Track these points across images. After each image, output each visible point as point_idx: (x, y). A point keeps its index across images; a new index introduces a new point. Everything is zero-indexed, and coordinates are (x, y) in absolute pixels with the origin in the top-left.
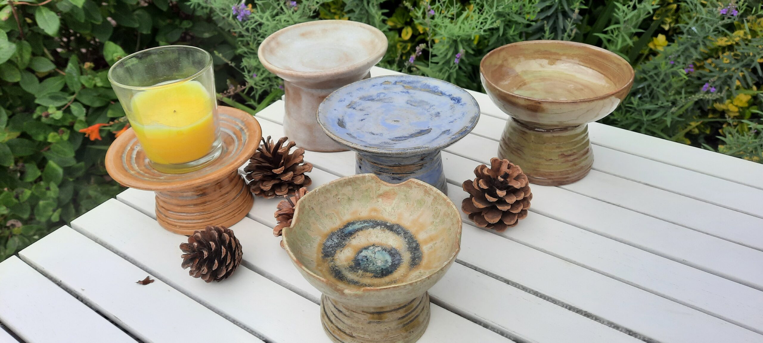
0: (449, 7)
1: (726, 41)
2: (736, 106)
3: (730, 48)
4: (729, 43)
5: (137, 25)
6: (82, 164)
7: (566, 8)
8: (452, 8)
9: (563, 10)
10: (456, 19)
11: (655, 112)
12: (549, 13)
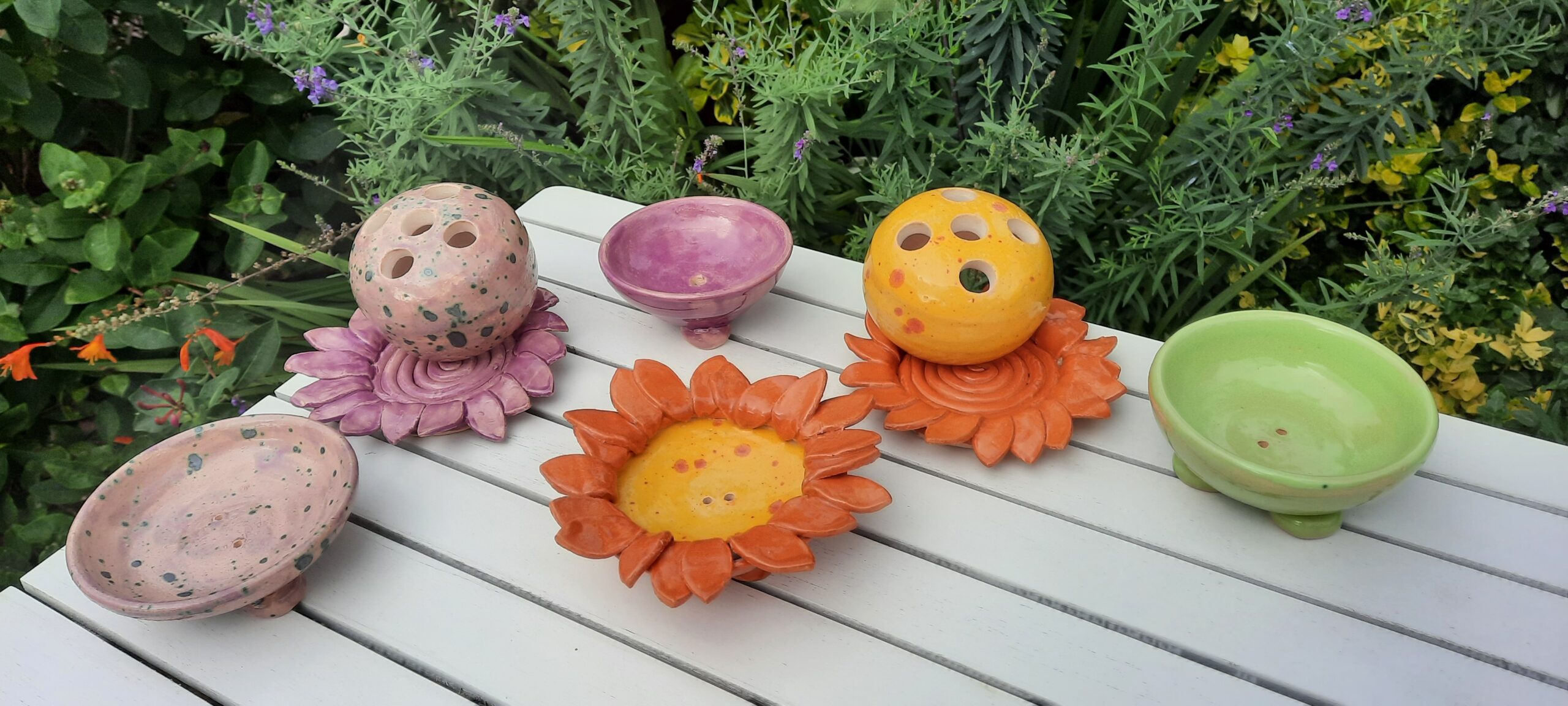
0: (780, 33)
1: (1372, 41)
2: (1398, 173)
3: (1382, 54)
4: (1378, 46)
5: (116, 94)
6: (23, 406)
7: (1027, 19)
8: (787, 36)
9: (1020, 20)
10: (797, 56)
11: (1222, 216)
12: (993, 30)
